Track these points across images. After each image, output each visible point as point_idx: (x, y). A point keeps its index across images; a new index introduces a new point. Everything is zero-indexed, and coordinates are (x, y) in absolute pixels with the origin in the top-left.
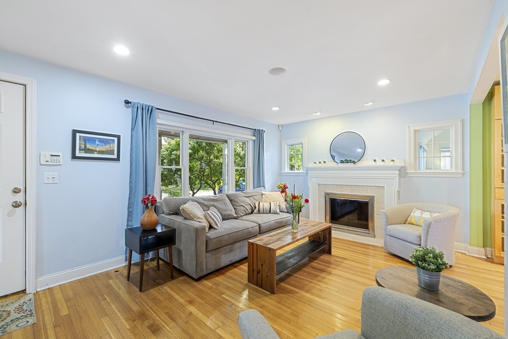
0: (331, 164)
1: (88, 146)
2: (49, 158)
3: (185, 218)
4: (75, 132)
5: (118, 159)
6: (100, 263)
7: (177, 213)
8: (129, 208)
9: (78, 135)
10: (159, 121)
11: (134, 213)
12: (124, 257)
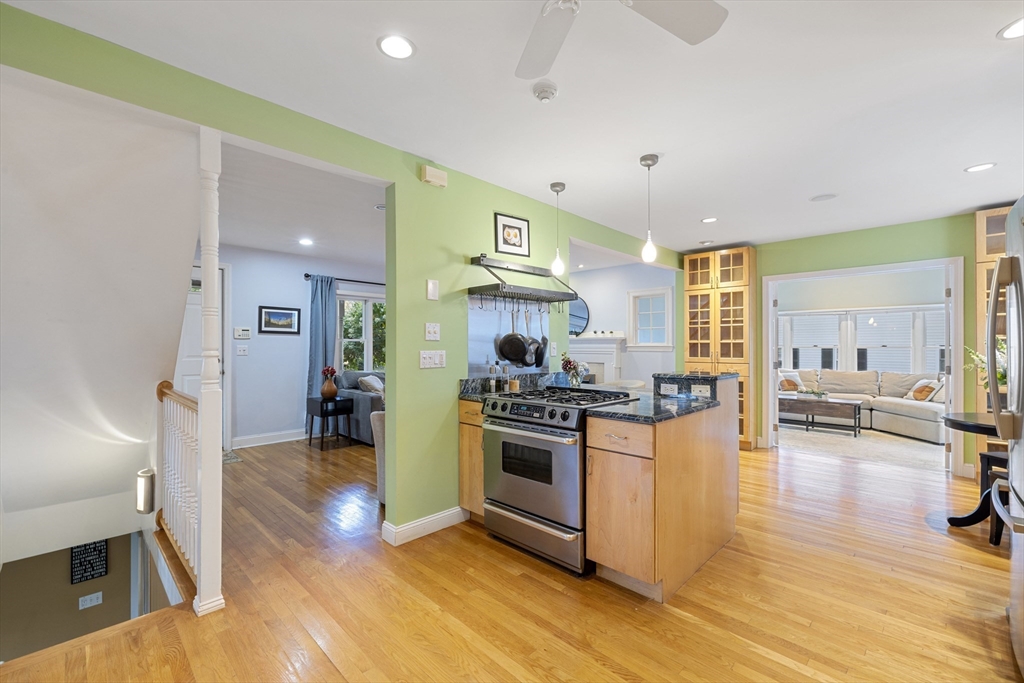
1: (272, 321)
2: (241, 333)
3: (364, 391)
4: (261, 308)
5: (298, 333)
6: (283, 433)
7: (356, 387)
8: (309, 381)
9: (264, 310)
10: (338, 292)
11: (314, 386)
12: (304, 430)
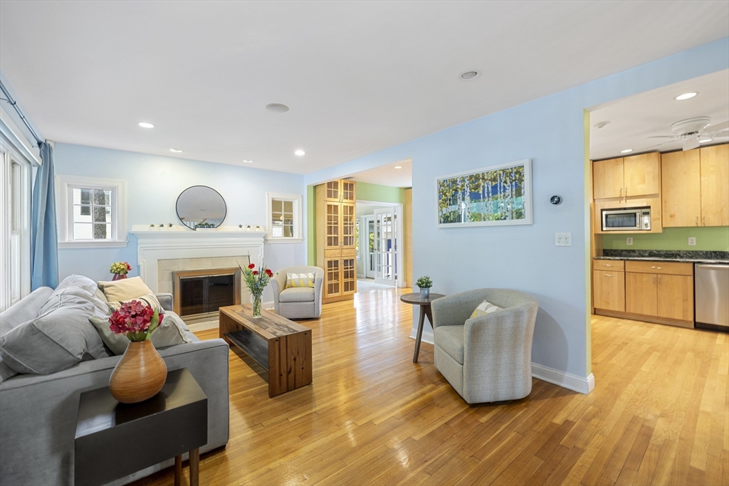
0: (178, 228)
